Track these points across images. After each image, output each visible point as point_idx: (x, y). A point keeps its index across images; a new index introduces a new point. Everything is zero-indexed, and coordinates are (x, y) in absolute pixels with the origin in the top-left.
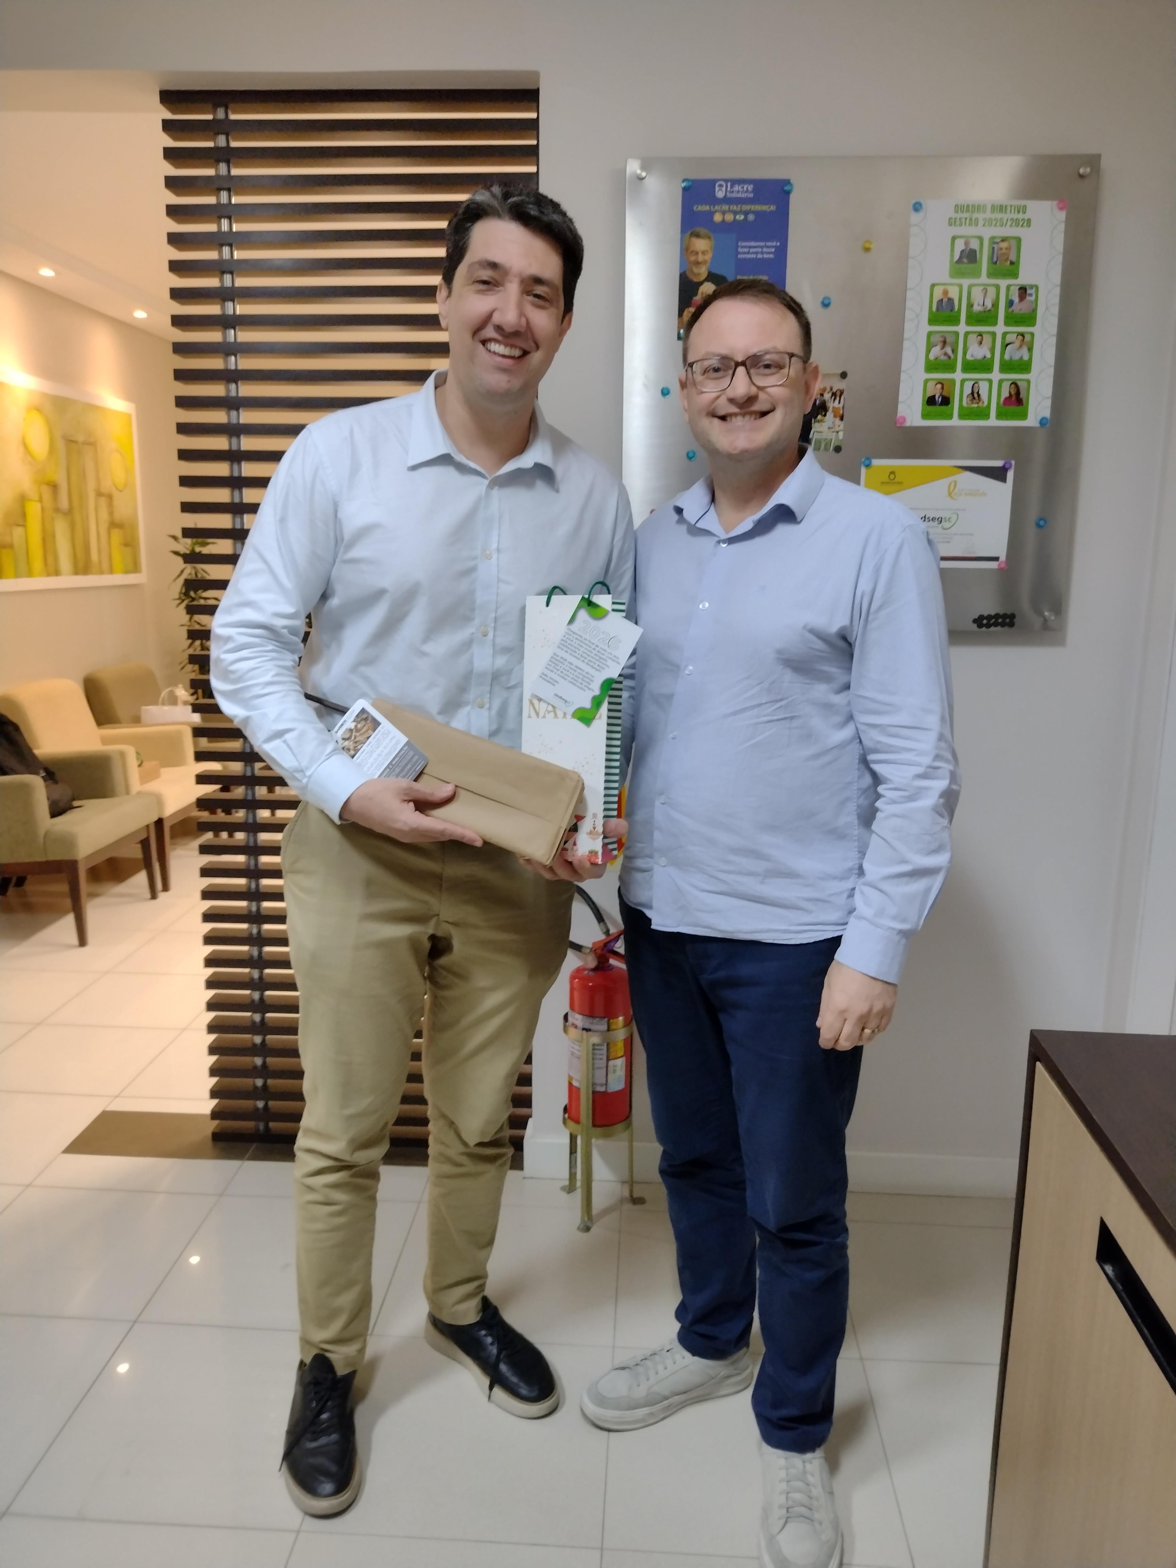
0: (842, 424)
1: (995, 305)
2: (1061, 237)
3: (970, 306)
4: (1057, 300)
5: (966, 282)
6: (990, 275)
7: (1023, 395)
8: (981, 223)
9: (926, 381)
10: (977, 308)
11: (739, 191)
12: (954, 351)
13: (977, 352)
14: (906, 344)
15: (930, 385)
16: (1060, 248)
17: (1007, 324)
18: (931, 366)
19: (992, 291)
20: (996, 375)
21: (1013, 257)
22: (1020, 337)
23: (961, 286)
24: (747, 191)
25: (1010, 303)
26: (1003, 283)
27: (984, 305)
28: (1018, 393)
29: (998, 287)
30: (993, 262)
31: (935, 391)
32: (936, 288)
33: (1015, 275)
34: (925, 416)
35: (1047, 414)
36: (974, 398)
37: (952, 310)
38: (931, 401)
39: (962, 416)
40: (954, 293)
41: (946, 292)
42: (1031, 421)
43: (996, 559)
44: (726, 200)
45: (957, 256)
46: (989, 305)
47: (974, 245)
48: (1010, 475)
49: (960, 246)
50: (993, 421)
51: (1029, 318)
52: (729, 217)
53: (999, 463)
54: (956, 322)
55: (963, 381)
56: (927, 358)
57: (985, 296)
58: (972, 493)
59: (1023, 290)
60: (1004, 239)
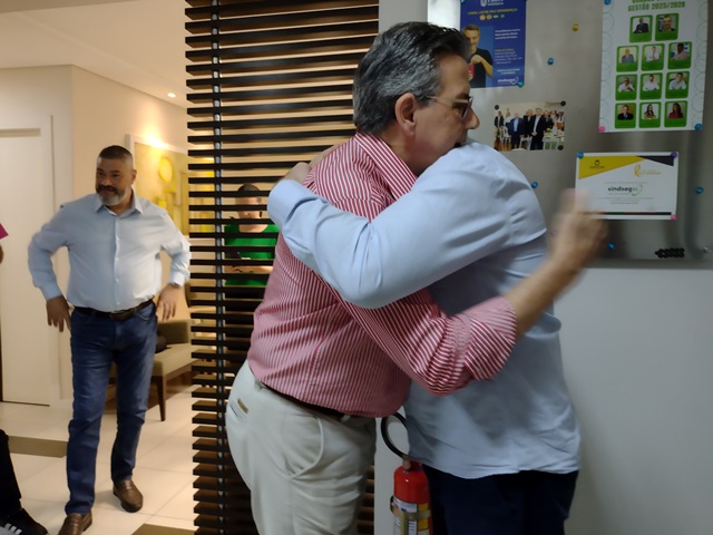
0: (562, 133)
1: (662, 56)
2: (706, 12)
3: (644, 58)
4: (705, 50)
5: (641, 44)
6: (657, 39)
7: (682, 111)
8: (651, 7)
9: (617, 105)
10: (649, 60)
11: (495, 2)
12: (635, 86)
13: (649, 86)
14: (603, 83)
15: (619, 107)
16: (706, 18)
17: (669, 68)
18: (619, 96)
19: (659, 48)
20: (663, 100)
21: (673, 27)
22: (680, 75)
23: (637, 47)
24: (500, 2)
25: (672, 55)
26: (667, 43)
27: (654, 57)
28: (679, 110)
29: (663, 45)
30: (659, 30)
31: (623, 111)
32: (621, 50)
33: (676, 37)
34: (617, 127)
35: (700, 122)
36: (649, 115)
37: (632, 61)
38: (620, 117)
39: (641, 126)
40: (633, 51)
41: (627, 51)
42: (689, 126)
43: (669, 214)
44: (487, 8)
45: (634, 29)
46: (657, 57)
47: (646, 21)
48: (676, 161)
49: (636, 22)
50: (662, 128)
51: (686, 63)
52: (489, 17)
53: (668, 154)
54: (636, 69)
55: (641, 104)
56: (617, 92)
57: (654, 52)
58: (651, 173)
59: (681, 47)
60: (667, 16)
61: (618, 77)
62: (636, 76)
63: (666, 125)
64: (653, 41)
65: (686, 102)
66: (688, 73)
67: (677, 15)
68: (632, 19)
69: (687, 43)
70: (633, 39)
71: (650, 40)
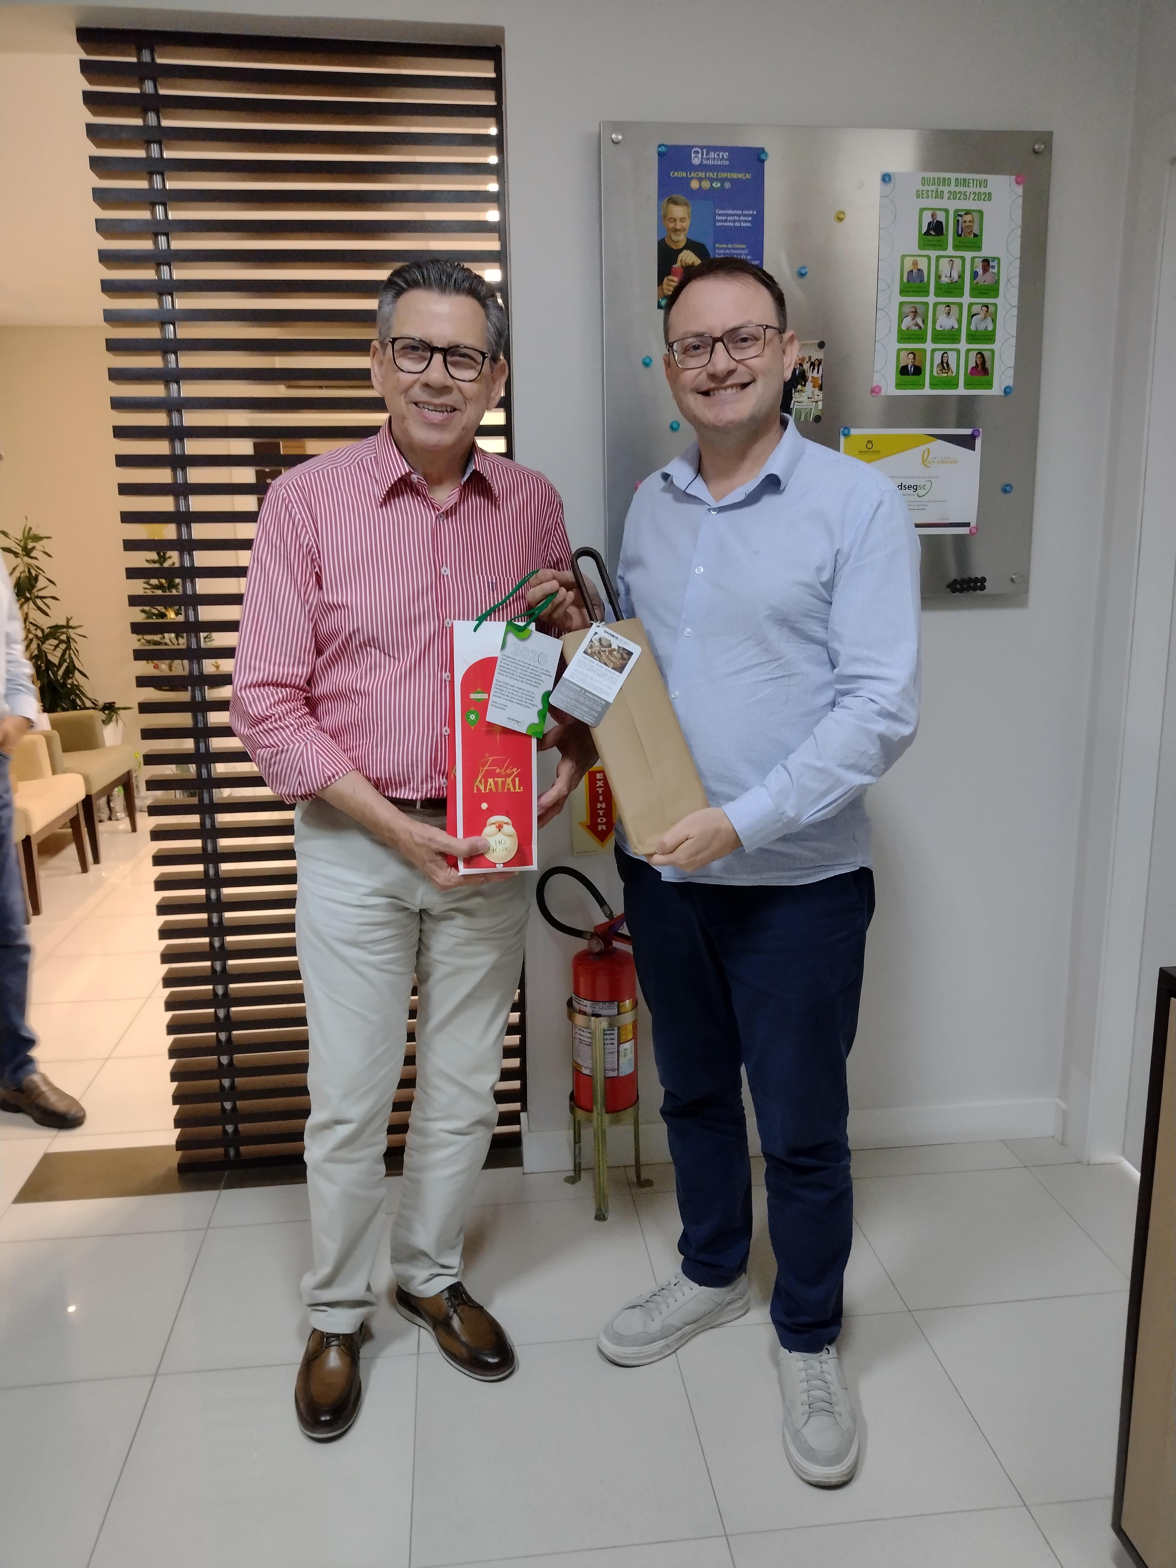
0: (820, 393)
1: (961, 277)
2: (1019, 211)
3: (938, 277)
4: (1017, 272)
5: (933, 254)
6: (956, 247)
7: (988, 365)
8: (946, 195)
10: (944, 280)
11: (714, 159)
12: (925, 321)
13: (946, 322)
14: (879, 314)
15: (903, 354)
16: (1019, 222)
17: (972, 295)
19: (958, 263)
20: (963, 345)
21: (976, 230)
22: (985, 308)
23: (929, 258)
24: (723, 158)
25: (975, 275)
26: (968, 255)
27: (951, 277)
28: (984, 362)
30: (958, 234)
31: (907, 360)
33: (979, 248)
35: (1010, 382)
36: (944, 368)
37: (922, 281)
38: (904, 371)
39: (933, 386)
40: (923, 264)
41: (915, 264)
42: (997, 390)
43: (967, 525)
44: (702, 167)
45: (924, 229)
46: (955, 276)
47: (941, 217)
48: (978, 442)
49: (927, 218)
50: (961, 391)
51: (992, 290)
52: (706, 185)
53: (968, 431)
54: (926, 293)
55: (933, 351)
56: (900, 330)
57: (952, 267)
58: (944, 461)
59: (986, 262)
60: (967, 213)
61: (902, 304)
62: (927, 304)
63: (968, 385)
64: (950, 251)
65: (992, 351)
66: (995, 305)
67: (981, 212)
68: (922, 210)
69: (994, 259)
70: (923, 245)
71: (946, 249)
